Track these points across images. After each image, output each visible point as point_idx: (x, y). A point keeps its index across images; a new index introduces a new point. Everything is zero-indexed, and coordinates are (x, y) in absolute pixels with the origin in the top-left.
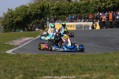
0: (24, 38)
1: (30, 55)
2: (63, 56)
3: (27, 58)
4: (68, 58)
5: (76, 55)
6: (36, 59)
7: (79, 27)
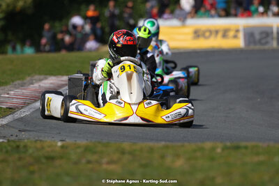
0: (37, 77)
1: (62, 147)
2: (195, 151)
3: (50, 158)
4: (212, 159)
5: (246, 148)
6: (89, 162)
7: (257, 37)
